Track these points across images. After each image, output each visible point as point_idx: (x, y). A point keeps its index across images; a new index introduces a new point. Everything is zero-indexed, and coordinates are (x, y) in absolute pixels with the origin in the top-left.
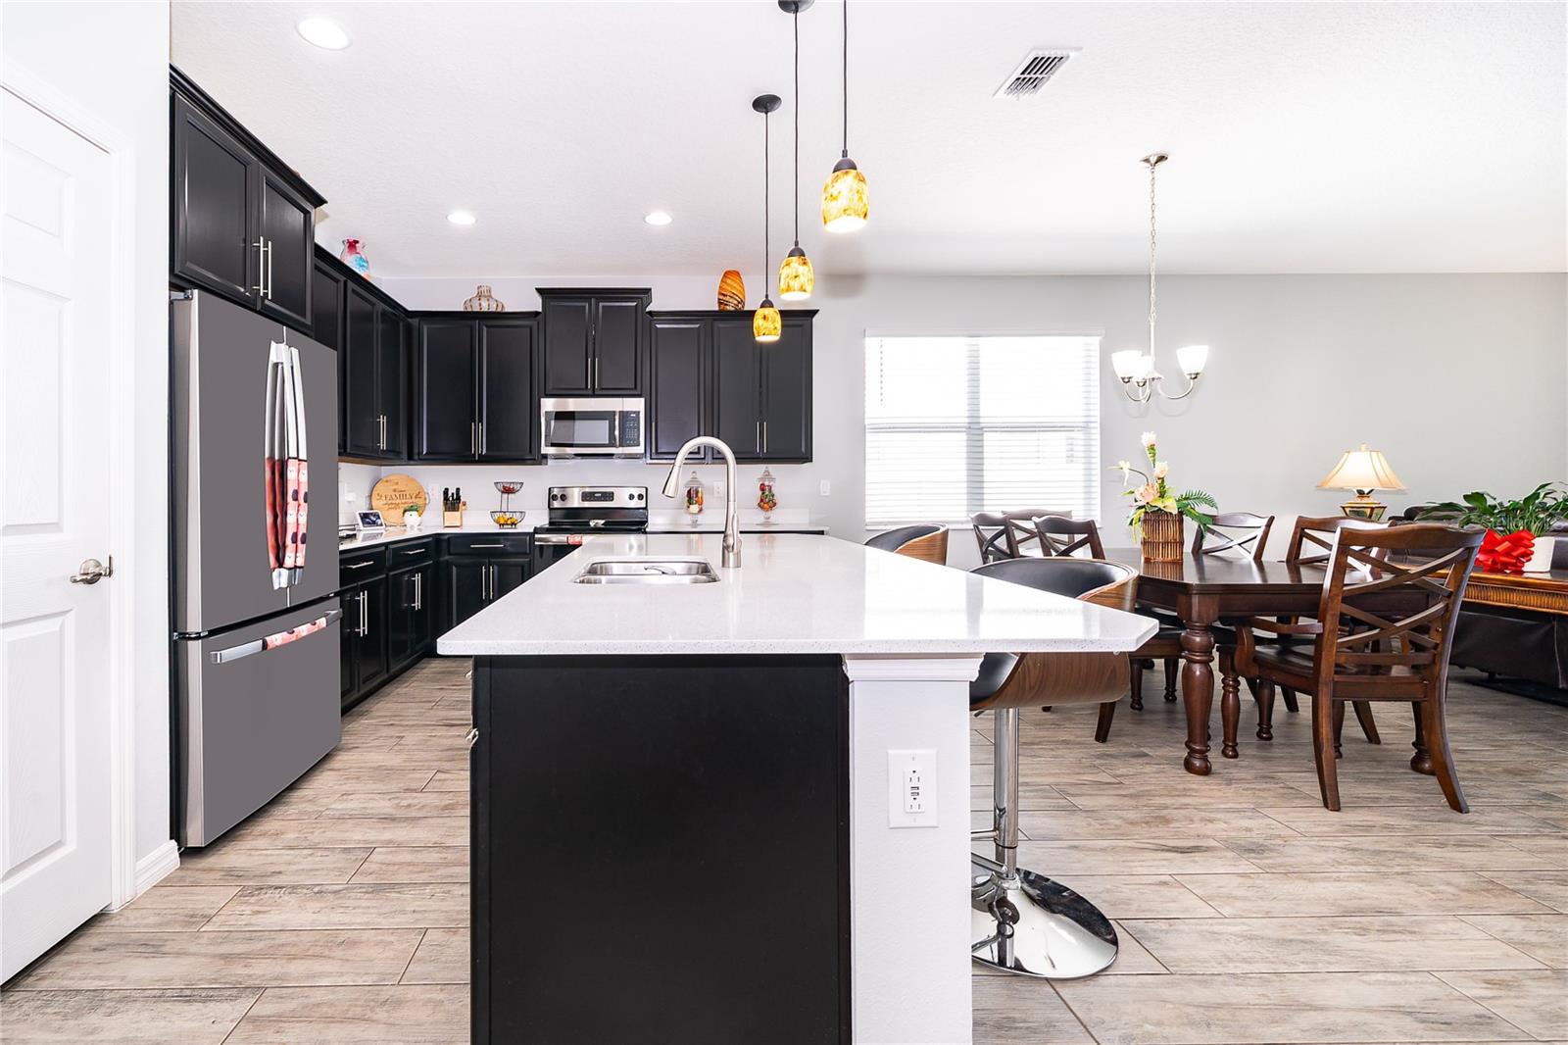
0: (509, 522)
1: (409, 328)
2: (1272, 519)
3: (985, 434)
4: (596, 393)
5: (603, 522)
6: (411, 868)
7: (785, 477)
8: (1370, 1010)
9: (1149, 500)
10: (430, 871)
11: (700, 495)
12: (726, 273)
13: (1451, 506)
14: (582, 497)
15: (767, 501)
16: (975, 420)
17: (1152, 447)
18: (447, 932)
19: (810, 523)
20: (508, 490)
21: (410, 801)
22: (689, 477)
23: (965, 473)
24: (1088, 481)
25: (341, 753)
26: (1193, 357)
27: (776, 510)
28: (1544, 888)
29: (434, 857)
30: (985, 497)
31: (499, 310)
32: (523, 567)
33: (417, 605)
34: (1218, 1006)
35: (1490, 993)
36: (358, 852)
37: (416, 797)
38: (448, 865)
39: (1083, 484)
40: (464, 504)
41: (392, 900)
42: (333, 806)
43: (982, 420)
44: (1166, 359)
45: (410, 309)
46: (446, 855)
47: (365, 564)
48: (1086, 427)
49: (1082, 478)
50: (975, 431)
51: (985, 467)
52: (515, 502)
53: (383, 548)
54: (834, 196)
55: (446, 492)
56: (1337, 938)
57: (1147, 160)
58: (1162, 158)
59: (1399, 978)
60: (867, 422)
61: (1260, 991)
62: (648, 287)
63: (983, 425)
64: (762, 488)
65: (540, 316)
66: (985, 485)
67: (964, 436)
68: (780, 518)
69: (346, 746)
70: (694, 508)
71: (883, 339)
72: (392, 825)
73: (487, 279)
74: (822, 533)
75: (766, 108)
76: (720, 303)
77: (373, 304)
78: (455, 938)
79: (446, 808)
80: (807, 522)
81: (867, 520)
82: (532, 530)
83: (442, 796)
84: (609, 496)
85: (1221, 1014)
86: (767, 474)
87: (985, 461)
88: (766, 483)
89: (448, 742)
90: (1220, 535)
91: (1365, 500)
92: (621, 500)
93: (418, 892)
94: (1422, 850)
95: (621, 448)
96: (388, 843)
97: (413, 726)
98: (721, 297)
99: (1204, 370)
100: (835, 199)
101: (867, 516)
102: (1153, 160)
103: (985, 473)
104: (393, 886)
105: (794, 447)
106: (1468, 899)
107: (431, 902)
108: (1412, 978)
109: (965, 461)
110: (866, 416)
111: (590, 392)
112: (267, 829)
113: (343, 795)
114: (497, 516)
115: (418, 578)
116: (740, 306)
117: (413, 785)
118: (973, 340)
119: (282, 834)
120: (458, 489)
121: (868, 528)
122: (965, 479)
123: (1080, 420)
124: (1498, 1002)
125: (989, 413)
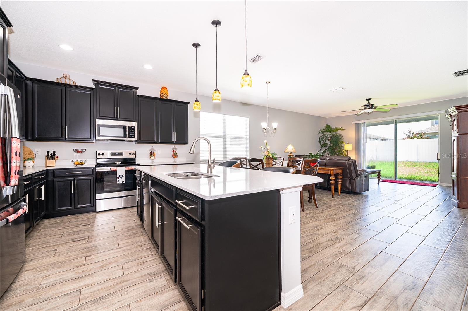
0: (81, 164)
1: (26, 85)
2: (284, 158)
3: (227, 139)
4: (118, 119)
5: (120, 162)
6: (104, 290)
7: (181, 149)
8: (326, 241)
9: (267, 154)
10: (113, 288)
11: (154, 153)
12: (162, 87)
13: (307, 155)
14: (111, 154)
15: (175, 155)
16: (225, 135)
17: (266, 143)
18: (138, 302)
19: (186, 162)
20: (79, 152)
21: (83, 270)
22: (151, 148)
23: (223, 148)
24: (247, 150)
25: (26, 263)
26: (275, 125)
27: (177, 158)
28: (332, 217)
29: (111, 283)
30: (227, 152)
31: (74, 84)
32: (90, 180)
33: (43, 198)
34: (310, 248)
35: (335, 234)
36: (74, 293)
37: (84, 268)
38: (119, 284)
39: (245, 151)
40: (57, 157)
41: (105, 302)
42: (42, 283)
43: (226, 135)
44: (270, 125)
45: (27, 77)
46: (116, 281)
47: (27, 183)
48: (246, 138)
49: (245, 150)
50: (225, 138)
51: (227, 147)
52: (81, 156)
53: (30, 176)
54: (246, 80)
55: (48, 152)
56: (317, 232)
57: (267, 82)
58: (269, 83)
59: (326, 235)
60: (201, 134)
61: (313, 244)
62: (138, 87)
63: (226, 136)
64: (173, 151)
65: (94, 89)
66: (227, 151)
67: (222, 139)
68: (179, 160)
69: (27, 260)
70: (152, 158)
71: (205, 112)
72: (81, 280)
73: (67, 72)
74: (193, 164)
75: (197, 47)
76: (161, 95)
77: (13, 72)
78: (142, 303)
79: (101, 267)
80: (185, 161)
81: (201, 160)
82: (94, 166)
83: (96, 264)
84: (122, 154)
85: (311, 249)
86: (175, 148)
87: (227, 145)
88: (175, 150)
89: (82, 246)
90: (274, 162)
91: (291, 154)
92: (126, 155)
93: (114, 296)
94: (317, 215)
95: (128, 138)
96: (86, 286)
97: (57, 245)
98: (161, 94)
99: (277, 127)
100: (246, 81)
101: (201, 159)
102: (268, 82)
103: (227, 148)
104: (102, 298)
105: (183, 140)
106: (326, 221)
107: (123, 296)
108: (327, 235)
109: (222, 145)
110: (201, 132)
111: (116, 119)
112: (10, 303)
113: (44, 278)
114: (75, 161)
115: (43, 187)
116: (167, 98)
117: (79, 264)
118: (224, 115)
119: (23, 301)
120: (54, 152)
121: (201, 162)
122: (222, 149)
123: (244, 136)
124: (337, 235)
125: (228, 134)
